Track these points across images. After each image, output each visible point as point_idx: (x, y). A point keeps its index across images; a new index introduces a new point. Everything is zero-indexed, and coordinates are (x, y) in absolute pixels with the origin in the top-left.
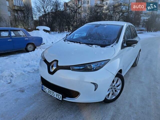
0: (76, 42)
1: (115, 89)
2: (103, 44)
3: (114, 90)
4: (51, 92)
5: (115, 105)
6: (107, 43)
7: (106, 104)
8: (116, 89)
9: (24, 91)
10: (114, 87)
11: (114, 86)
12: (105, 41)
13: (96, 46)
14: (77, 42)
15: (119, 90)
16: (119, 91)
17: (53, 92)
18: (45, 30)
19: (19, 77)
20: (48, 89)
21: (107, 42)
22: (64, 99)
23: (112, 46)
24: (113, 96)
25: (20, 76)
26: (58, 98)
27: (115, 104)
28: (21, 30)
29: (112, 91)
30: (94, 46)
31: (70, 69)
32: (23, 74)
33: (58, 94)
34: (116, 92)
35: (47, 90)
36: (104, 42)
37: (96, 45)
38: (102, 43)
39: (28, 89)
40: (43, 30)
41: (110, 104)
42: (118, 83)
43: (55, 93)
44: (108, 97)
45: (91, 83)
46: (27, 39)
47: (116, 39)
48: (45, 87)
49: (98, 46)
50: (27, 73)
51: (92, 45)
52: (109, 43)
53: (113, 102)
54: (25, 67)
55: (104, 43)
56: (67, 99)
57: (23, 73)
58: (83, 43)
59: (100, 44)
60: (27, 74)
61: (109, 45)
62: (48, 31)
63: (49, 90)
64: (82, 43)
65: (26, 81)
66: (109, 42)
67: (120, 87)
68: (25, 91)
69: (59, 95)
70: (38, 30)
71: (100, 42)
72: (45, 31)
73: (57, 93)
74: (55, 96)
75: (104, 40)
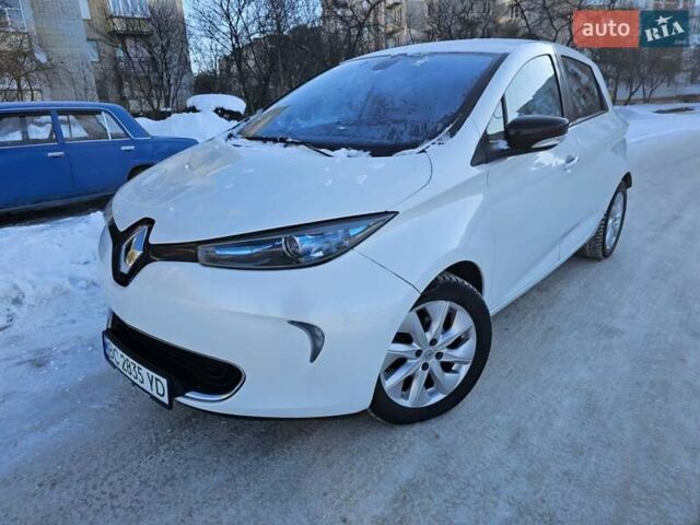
0: (269, 140)
1: (439, 355)
2: (386, 141)
3: (434, 364)
4: (132, 366)
5: (437, 437)
6: (405, 139)
7: (398, 427)
8: (443, 359)
9: (47, 362)
10: (431, 348)
11: (433, 342)
12: (401, 127)
13: (353, 152)
14: (275, 140)
15: (466, 363)
16: (464, 370)
17: (137, 365)
18: (222, 109)
19: (45, 301)
20: (120, 352)
21: (406, 133)
22: (180, 399)
23: (423, 151)
24: (431, 394)
25: (48, 300)
26: (154, 393)
27: (437, 431)
28: (106, 112)
29: (425, 366)
30: (343, 152)
31: (195, 259)
32: (64, 294)
33: (155, 376)
34: (447, 375)
35: (119, 356)
36: (394, 132)
37: (354, 148)
38: (383, 137)
39: (65, 353)
40: (216, 111)
41: (417, 427)
42: (456, 329)
43: (144, 371)
44: (406, 397)
45: (292, 322)
46: (133, 147)
47: (456, 115)
48: (114, 346)
49: (361, 152)
50: (82, 288)
51: (333, 150)
52: (414, 138)
53: (433, 421)
54: (85, 263)
55: (390, 138)
56: (194, 400)
57: (67, 285)
58: (297, 144)
59: (375, 141)
60: (84, 292)
61: (414, 146)
62: (238, 113)
63: (126, 357)
64: (292, 142)
65: (74, 322)
66: (416, 132)
67: (467, 350)
68: (52, 363)
69: (157, 379)
70: (193, 110)
71: (377, 135)
72: (221, 115)
73: (151, 373)
74: (146, 386)
75: (396, 122)
